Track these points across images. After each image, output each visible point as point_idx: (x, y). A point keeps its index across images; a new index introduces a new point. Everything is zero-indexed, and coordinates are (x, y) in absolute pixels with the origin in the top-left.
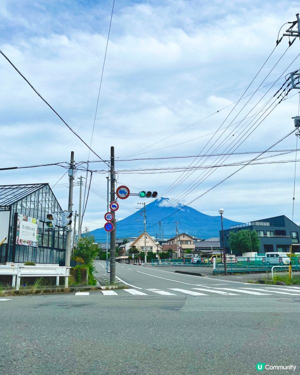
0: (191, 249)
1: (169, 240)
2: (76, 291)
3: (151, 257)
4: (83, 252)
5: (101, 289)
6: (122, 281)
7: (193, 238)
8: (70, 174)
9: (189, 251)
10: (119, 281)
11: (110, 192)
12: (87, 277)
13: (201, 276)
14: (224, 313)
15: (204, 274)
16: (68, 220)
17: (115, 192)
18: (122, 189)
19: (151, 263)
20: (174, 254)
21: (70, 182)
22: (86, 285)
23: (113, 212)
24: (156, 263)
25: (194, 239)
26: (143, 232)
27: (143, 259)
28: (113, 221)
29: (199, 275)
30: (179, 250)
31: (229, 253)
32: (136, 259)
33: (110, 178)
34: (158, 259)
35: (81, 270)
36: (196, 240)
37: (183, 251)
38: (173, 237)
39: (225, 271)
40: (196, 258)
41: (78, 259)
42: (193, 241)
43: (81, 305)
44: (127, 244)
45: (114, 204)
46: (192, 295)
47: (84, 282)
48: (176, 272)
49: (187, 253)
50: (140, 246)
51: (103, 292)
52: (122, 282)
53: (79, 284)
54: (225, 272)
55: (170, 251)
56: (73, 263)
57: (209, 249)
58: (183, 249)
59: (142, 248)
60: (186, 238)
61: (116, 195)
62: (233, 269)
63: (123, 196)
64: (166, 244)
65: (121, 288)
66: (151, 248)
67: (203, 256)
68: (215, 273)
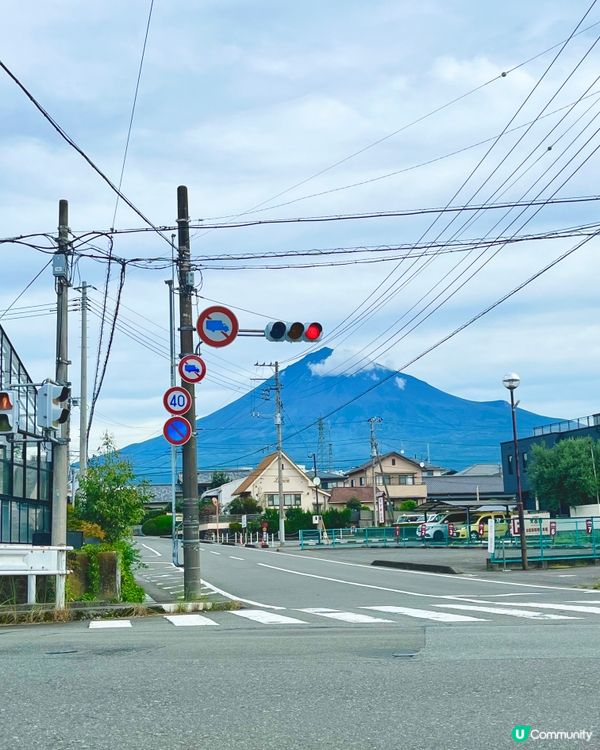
0: (416, 499)
1: (351, 474)
2: (90, 618)
3: (299, 524)
4: (101, 507)
5: (162, 611)
6: (217, 590)
7: (422, 465)
8: (59, 269)
9: (410, 504)
10: (211, 590)
11: (177, 324)
12: (119, 579)
13: (452, 572)
14: (550, 661)
15: (462, 570)
16: (58, 408)
17: (195, 325)
18: (215, 316)
19: (299, 542)
20: (364, 515)
21: (60, 295)
22: (115, 601)
23: (188, 386)
24: (312, 542)
25: (424, 470)
26: (272, 450)
27: (273, 530)
28: (189, 412)
29: (446, 570)
30: (381, 503)
31: (532, 509)
32: (254, 530)
33: (176, 284)
34: (320, 529)
35: (101, 559)
36: (430, 471)
37: (392, 504)
38: (361, 465)
39: (523, 558)
40: (431, 525)
41: (87, 527)
42: (420, 474)
43: (116, 651)
44: (223, 487)
45: (191, 362)
46: (436, 622)
47: (109, 594)
48: (376, 563)
49: (404, 510)
50: (263, 491)
51: (169, 617)
52: (218, 594)
53: (96, 600)
54: (524, 560)
55: (354, 505)
56: (74, 537)
57: (471, 496)
58: (393, 500)
59: (271, 497)
60: (401, 468)
61: (195, 334)
62: (546, 553)
63: (218, 336)
64: (341, 485)
65: (220, 607)
66: (298, 497)
67: (452, 519)
68: (492, 565)
